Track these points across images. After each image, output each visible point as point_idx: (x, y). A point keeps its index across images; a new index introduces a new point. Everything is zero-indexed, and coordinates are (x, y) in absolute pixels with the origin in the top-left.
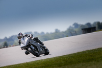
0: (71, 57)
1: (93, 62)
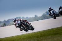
0: (45, 32)
1: (58, 35)
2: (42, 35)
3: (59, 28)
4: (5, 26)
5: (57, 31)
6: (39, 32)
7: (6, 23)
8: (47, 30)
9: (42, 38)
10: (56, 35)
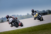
2: (33, 30)
3: (47, 24)
4: (3, 22)
5: (45, 27)
6: (31, 27)
7: (3, 20)
8: (37, 26)
9: (33, 32)
10: (45, 30)
